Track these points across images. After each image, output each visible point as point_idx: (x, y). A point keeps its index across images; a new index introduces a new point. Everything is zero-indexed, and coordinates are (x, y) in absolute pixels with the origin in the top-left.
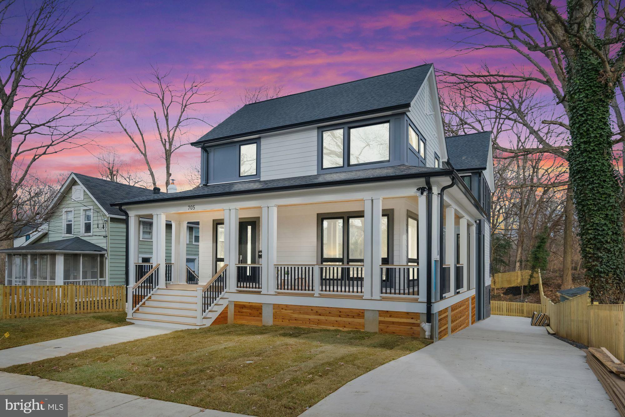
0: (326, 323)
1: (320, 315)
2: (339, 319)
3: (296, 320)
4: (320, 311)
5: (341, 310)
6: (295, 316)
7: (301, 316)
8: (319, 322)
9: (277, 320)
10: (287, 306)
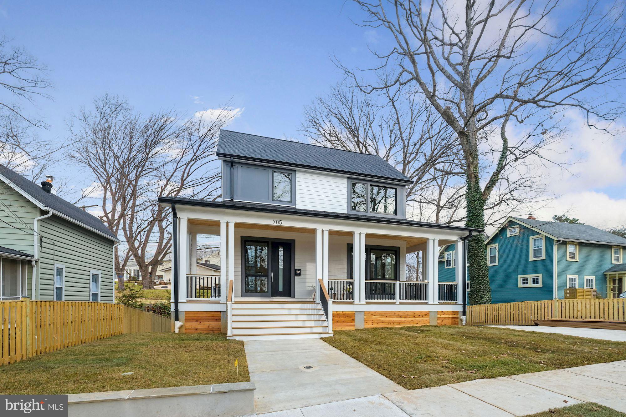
0: (405, 322)
1: (401, 317)
2: (413, 319)
3: (383, 322)
4: (401, 315)
5: (415, 312)
6: (382, 319)
7: (387, 319)
8: (400, 322)
9: (368, 324)
10: (376, 312)
